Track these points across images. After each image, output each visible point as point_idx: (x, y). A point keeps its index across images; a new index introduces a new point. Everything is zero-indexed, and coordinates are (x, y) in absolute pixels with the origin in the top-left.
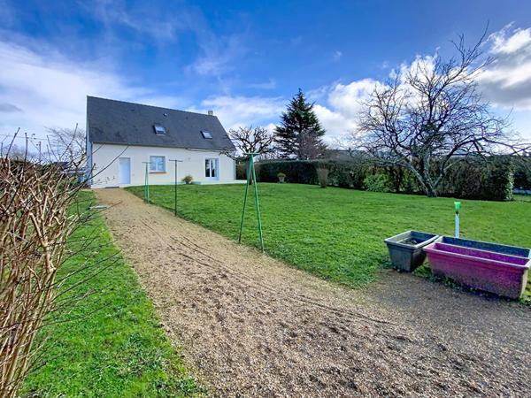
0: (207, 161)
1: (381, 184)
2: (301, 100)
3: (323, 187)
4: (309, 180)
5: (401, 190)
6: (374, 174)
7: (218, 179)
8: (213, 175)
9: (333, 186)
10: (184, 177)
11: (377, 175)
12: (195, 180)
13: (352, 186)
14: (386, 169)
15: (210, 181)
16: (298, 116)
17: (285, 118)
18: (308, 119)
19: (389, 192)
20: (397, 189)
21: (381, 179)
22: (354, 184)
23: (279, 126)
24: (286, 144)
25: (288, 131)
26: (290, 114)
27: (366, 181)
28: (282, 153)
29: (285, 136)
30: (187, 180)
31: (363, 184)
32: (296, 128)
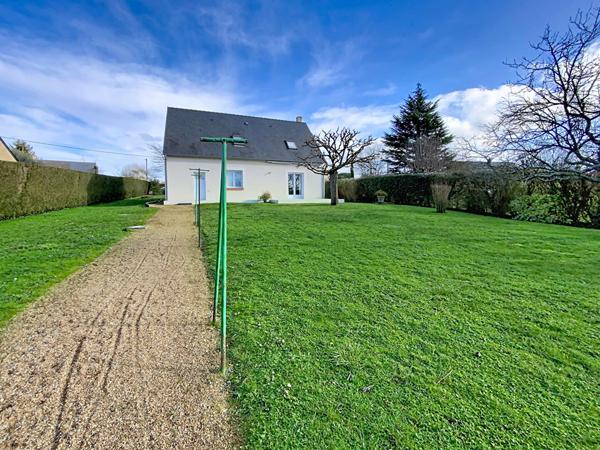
0: (291, 177)
1: (543, 209)
2: (420, 98)
3: (440, 211)
4: (421, 201)
5: (582, 220)
6: (530, 193)
7: (303, 198)
8: (298, 193)
9: (457, 210)
10: (261, 194)
11: (534, 195)
12: (273, 198)
13: (489, 211)
14: (552, 185)
15: (293, 199)
16: (415, 120)
17: (397, 122)
18: (428, 122)
19: (557, 222)
20: (575, 217)
21: (542, 202)
22: (492, 208)
23: (390, 133)
24: (398, 156)
25: (401, 139)
26: (405, 117)
27: (514, 203)
28: (393, 167)
29: (396, 146)
30: (265, 197)
31: (508, 209)
32: (412, 135)
